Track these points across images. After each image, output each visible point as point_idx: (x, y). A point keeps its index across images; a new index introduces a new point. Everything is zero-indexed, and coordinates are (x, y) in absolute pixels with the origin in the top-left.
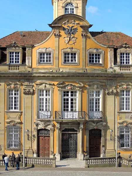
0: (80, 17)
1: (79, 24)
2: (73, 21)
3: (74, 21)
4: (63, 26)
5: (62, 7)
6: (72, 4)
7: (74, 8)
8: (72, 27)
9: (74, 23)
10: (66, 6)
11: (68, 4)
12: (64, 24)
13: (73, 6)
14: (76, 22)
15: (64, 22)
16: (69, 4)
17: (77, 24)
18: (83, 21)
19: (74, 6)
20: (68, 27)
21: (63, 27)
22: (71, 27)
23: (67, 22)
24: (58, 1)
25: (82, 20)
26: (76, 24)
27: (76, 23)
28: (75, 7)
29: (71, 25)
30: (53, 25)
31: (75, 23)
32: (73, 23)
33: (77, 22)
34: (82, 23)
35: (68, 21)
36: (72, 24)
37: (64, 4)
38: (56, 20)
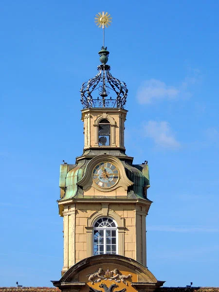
0: (132, 263)
1: (129, 279)
2: (114, 271)
3: (118, 272)
4: (90, 284)
5: (87, 228)
6: (110, 221)
7: (117, 231)
8: (113, 287)
9: (117, 278)
10: (97, 225)
11: (100, 221)
12: (92, 279)
13: (114, 225)
14: (121, 275)
15: (91, 276)
16: (105, 219)
17: (124, 278)
18: (141, 271)
19: (117, 226)
20: (102, 286)
21: (91, 288)
22: (109, 286)
23: (100, 274)
24: (76, 214)
25: (138, 269)
26: (122, 280)
27: (124, 276)
28: (119, 228)
29: (109, 283)
30: (63, 284)
31: (120, 277)
32: (114, 277)
33: (125, 274)
34: (137, 278)
35: (102, 273)
36: (113, 279)
37: (90, 221)
38: (70, 270)
